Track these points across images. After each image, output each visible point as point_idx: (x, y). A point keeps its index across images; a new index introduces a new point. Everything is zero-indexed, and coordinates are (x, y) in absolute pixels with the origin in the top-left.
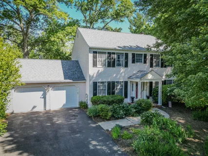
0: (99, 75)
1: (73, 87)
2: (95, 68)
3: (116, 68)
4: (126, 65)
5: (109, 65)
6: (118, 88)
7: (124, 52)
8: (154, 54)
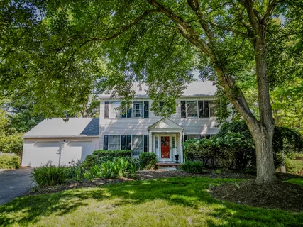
0: (111, 126)
1: (90, 143)
2: (107, 120)
3: (133, 120)
4: (146, 115)
5: (124, 117)
6: (135, 143)
7: (143, 101)
8: (186, 100)
